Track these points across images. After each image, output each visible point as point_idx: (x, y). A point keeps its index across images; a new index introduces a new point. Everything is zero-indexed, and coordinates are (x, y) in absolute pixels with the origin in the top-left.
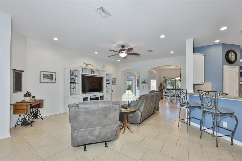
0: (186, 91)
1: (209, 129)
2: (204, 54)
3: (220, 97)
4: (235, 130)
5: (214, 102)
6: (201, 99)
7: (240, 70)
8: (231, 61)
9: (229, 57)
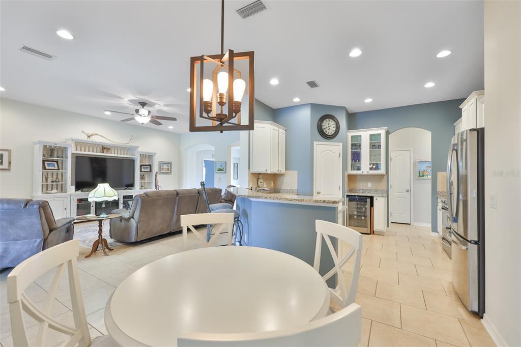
7: (352, 149)
8: (327, 133)
9: (323, 127)
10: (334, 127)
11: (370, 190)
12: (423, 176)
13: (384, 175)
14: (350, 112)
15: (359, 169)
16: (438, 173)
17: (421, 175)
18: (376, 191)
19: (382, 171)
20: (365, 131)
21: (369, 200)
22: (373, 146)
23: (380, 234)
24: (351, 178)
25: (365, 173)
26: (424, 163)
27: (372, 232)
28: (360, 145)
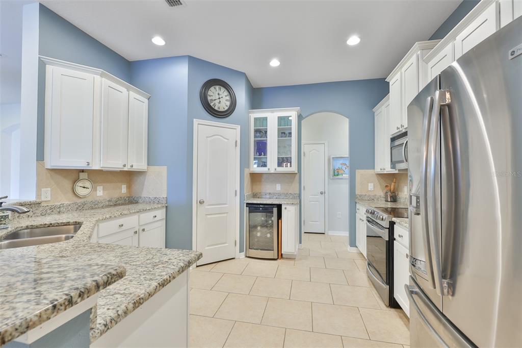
7: (255, 137)
8: (216, 108)
9: (209, 98)
10: (227, 100)
11: (279, 195)
12: (338, 175)
13: (296, 173)
14: (254, 87)
15: (265, 165)
16: (357, 170)
17: (336, 173)
18: (286, 195)
19: (293, 168)
20: (272, 112)
21: (275, 210)
22: (282, 133)
23: (290, 258)
24: (255, 178)
25: (272, 171)
26: (339, 159)
27: (280, 256)
28: (266, 132)
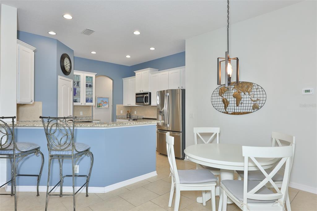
0: (13, 120)
1: (56, 187)
2: (34, 48)
3: (80, 128)
4: (90, 174)
5: (70, 136)
6: (47, 134)
8: (66, 70)
9: (64, 64)
10: (69, 66)
11: (82, 117)
12: (99, 107)
16: (116, 105)
18: (86, 118)
20: (83, 73)
25: (83, 105)
26: (100, 98)
